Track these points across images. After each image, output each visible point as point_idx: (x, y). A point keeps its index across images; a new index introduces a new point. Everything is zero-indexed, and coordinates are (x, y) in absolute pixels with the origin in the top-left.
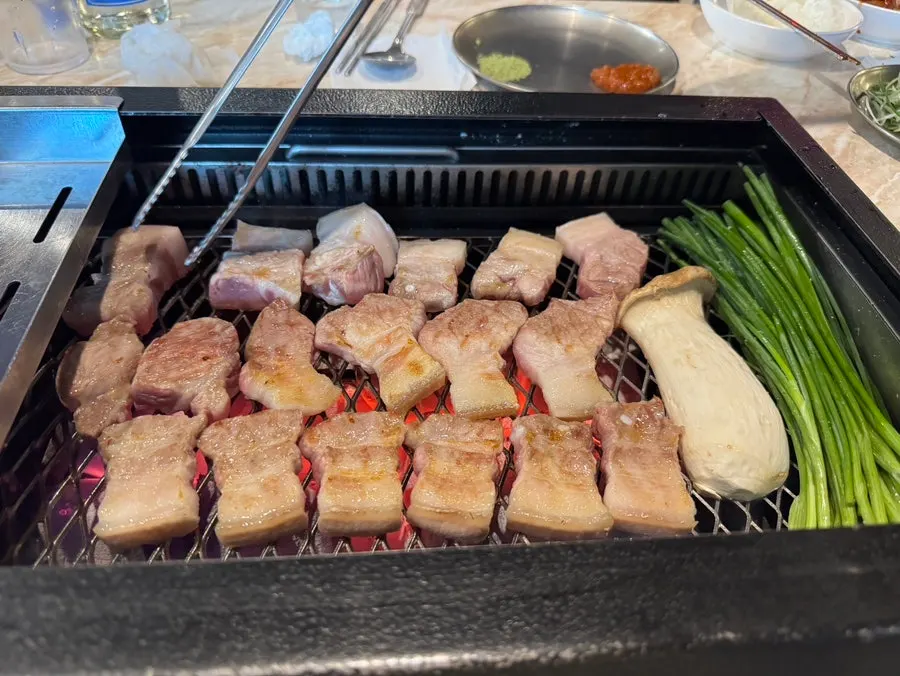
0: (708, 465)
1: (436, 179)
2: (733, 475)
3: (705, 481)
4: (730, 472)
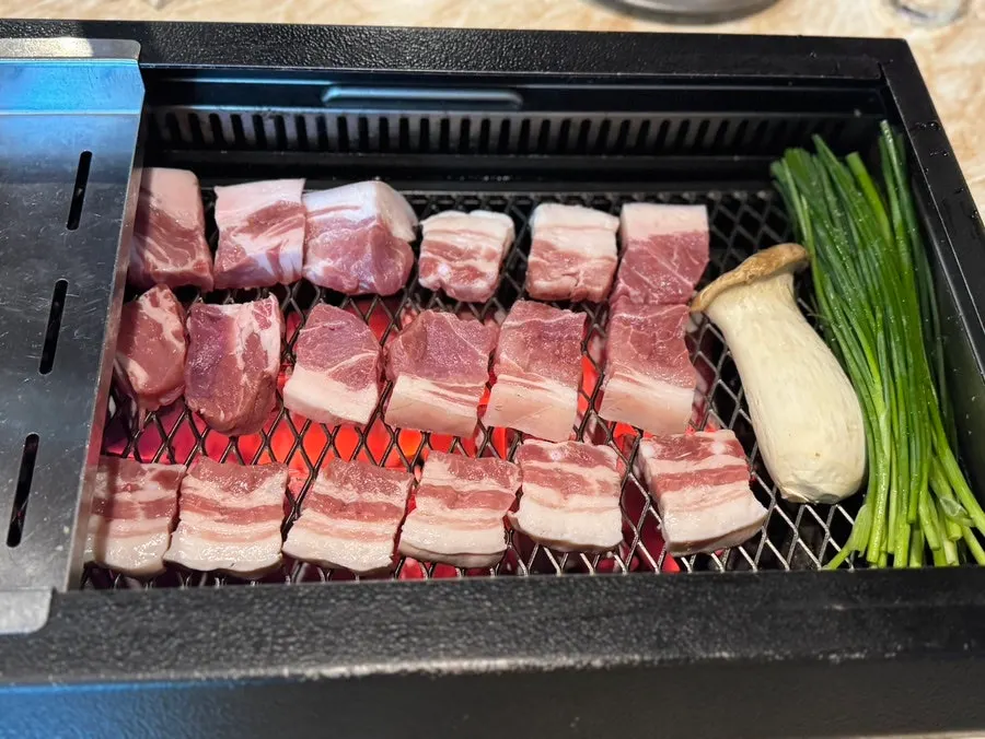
0: (796, 472)
2: (821, 482)
4: (817, 479)
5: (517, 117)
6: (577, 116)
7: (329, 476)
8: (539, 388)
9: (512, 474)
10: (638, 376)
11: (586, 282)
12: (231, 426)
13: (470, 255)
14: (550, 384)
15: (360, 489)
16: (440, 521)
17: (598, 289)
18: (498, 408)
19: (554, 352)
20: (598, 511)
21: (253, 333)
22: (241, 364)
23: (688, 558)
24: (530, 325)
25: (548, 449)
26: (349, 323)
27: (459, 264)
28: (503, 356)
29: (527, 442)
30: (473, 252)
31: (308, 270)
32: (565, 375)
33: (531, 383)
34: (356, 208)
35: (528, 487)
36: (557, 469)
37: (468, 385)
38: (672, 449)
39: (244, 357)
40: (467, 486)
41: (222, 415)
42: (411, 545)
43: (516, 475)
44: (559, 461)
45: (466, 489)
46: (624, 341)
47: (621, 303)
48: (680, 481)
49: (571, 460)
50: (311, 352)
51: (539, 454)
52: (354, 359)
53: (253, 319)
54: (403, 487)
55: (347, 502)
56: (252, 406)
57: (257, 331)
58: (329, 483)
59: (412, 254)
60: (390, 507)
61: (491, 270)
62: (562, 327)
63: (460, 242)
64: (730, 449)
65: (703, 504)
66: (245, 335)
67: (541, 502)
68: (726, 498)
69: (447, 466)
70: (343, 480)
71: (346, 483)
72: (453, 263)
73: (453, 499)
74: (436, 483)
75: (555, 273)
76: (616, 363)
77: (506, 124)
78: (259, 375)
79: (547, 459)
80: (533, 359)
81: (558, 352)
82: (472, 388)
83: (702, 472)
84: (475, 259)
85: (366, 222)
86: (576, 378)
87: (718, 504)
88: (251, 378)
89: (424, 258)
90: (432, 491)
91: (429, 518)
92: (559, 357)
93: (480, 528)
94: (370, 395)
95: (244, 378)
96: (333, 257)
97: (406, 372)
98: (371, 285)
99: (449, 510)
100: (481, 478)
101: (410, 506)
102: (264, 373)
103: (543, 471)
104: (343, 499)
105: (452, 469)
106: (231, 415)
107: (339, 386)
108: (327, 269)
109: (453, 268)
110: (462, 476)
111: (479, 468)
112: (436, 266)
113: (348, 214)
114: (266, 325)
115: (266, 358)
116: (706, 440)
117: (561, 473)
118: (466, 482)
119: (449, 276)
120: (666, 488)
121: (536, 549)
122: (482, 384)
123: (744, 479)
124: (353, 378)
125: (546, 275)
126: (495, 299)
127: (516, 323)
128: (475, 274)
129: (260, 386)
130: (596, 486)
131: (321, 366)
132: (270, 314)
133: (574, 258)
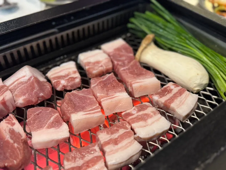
0: (195, 82)
1: (54, 41)
2: (203, 81)
3: (195, 87)
4: (202, 80)
5: (59, 36)
6: (75, 29)
7: (68, 160)
8: (115, 97)
9: (126, 125)
10: (138, 81)
11: (106, 66)
12: (20, 165)
13: (68, 75)
14: (118, 94)
15: (82, 158)
16: (117, 151)
17: (110, 66)
18: (108, 109)
19: (112, 86)
20: (158, 120)
21: (10, 129)
22: (12, 141)
23: (187, 121)
24: (100, 82)
25: (131, 111)
26: (43, 110)
27: (67, 78)
28: (98, 95)
29: (123, 114)
30: (69, 74)
31: (17, 103)
32: (120, 89)
33: (112, 97)
34: (24, 76)
35: (134, 125)
36: (138, 115)
37: (94, 107)
38: (162, 94)
39: (12, 138)
40: (116, 136)
41: (15, 162)
42: (113, 165)
43: (128, 124)
44: (136, 113)
45: (116, 137)
46: (128, 74)
47: (118, 67)
48: (172, 99)
49: (139, 111)
50: (34, 125)
51: (129, 114)
52: (52, 119)
53: (7, 125)
54: (97, 148)
55: (80, 165)
56: (24, 153)
57: (11, 127)
58: (70, 163)
59: (50, 84)
60: (97, 157)
61: (78, 75)
62: (108, 79)
63: (62, 74)
64: (175, 86)
65: (182, 102)
66: (7, 131)
67: (141, 127)
68: (186, 98)
69: (106, 133)
70: (74, 159)
71: (76, 159)
72: (64, 79)
73: (116, 142)
74: (107, 140)
75: (96, 68)
76: (130, 81)
77: (56, 39)
78: (21, 141)
79: (133, 115)
80: (108, 91)
81: (113, 85)
82: (96, 107)
83: (174, 95)
84: (70, 75)
85: (29, 79)
86: (124, 89)
87: (185, 100)
88: (19, 144)
89: (55, 82)
90: (107, 143)
91: (113, 152)
92: (114, 86)
93: (130, 145)
94: (65, 127)
95: (16, 145)
96: (24, 95)
97: (72, 113)
98: (42, 97)
99: (116, 146)
100: (118, 131)
101: (103, 152)
102: (22, 140)
103: (135, 118)
104: (78, 165)
105: (108, 133)
106: (18, 160)
107: (52, 130)
108: (24, 100)
109: (66, 80)
110: (112, 133)
111: (115, 128)
112: (60, 82)
113: (22, 80)
114: (13, 124)
115: (20, 134)
116: (168, 87)
117: (140, 116)
118: (115, 134)
119: (66, 83)
120: (170, 103)
121: (147, 144)
122: (98, 105)
123: (185, 91)
124: (56, 124)
125: (94, 70)
126: (82, 85)
127: (95, 85)
128: (74, 79)
129: (23, 145)
130: (152, 114)
131: (41, 127)
132: (13, 120)
133: (98, 62)
